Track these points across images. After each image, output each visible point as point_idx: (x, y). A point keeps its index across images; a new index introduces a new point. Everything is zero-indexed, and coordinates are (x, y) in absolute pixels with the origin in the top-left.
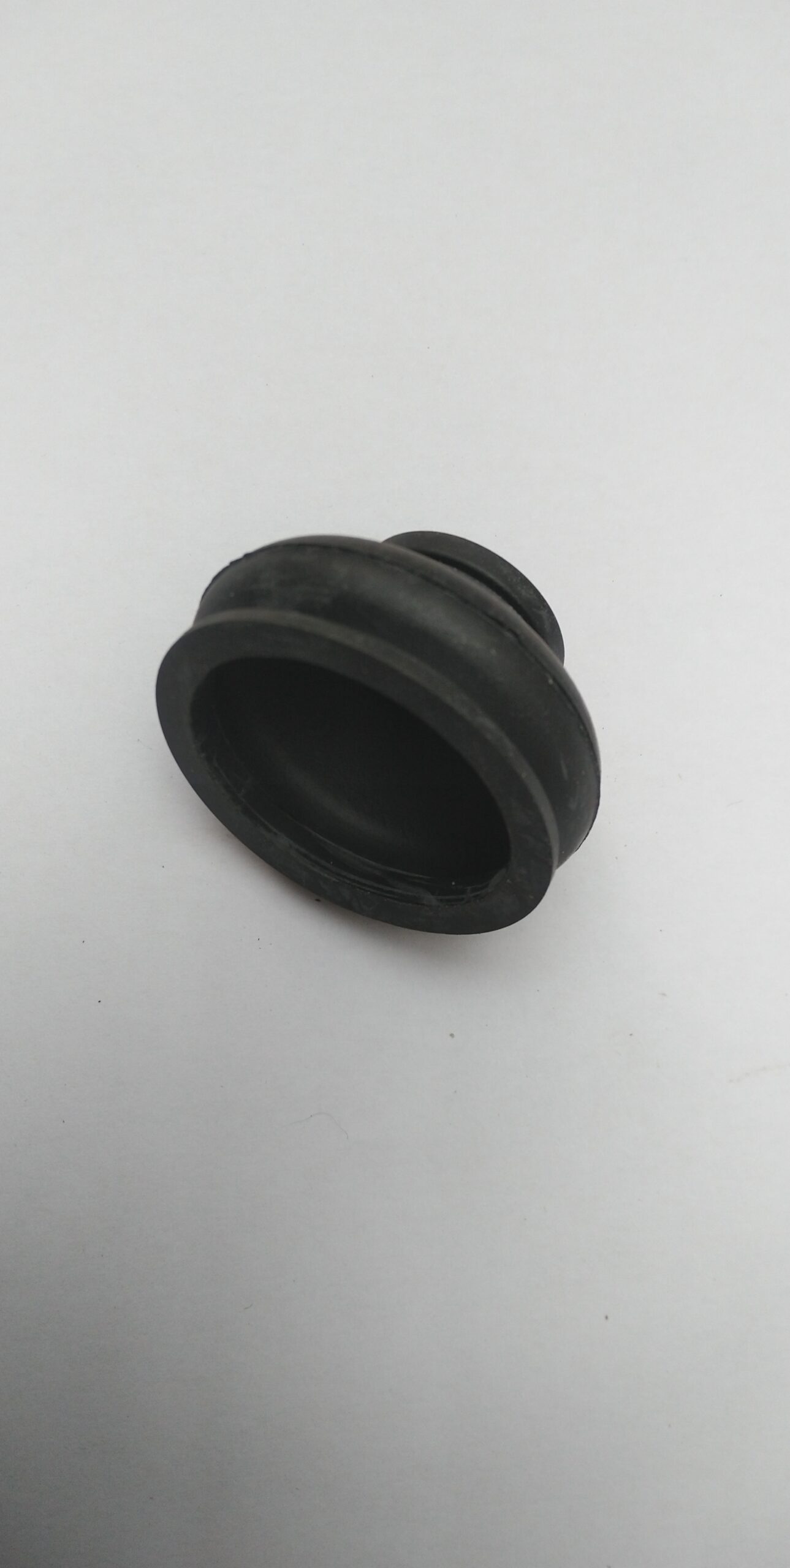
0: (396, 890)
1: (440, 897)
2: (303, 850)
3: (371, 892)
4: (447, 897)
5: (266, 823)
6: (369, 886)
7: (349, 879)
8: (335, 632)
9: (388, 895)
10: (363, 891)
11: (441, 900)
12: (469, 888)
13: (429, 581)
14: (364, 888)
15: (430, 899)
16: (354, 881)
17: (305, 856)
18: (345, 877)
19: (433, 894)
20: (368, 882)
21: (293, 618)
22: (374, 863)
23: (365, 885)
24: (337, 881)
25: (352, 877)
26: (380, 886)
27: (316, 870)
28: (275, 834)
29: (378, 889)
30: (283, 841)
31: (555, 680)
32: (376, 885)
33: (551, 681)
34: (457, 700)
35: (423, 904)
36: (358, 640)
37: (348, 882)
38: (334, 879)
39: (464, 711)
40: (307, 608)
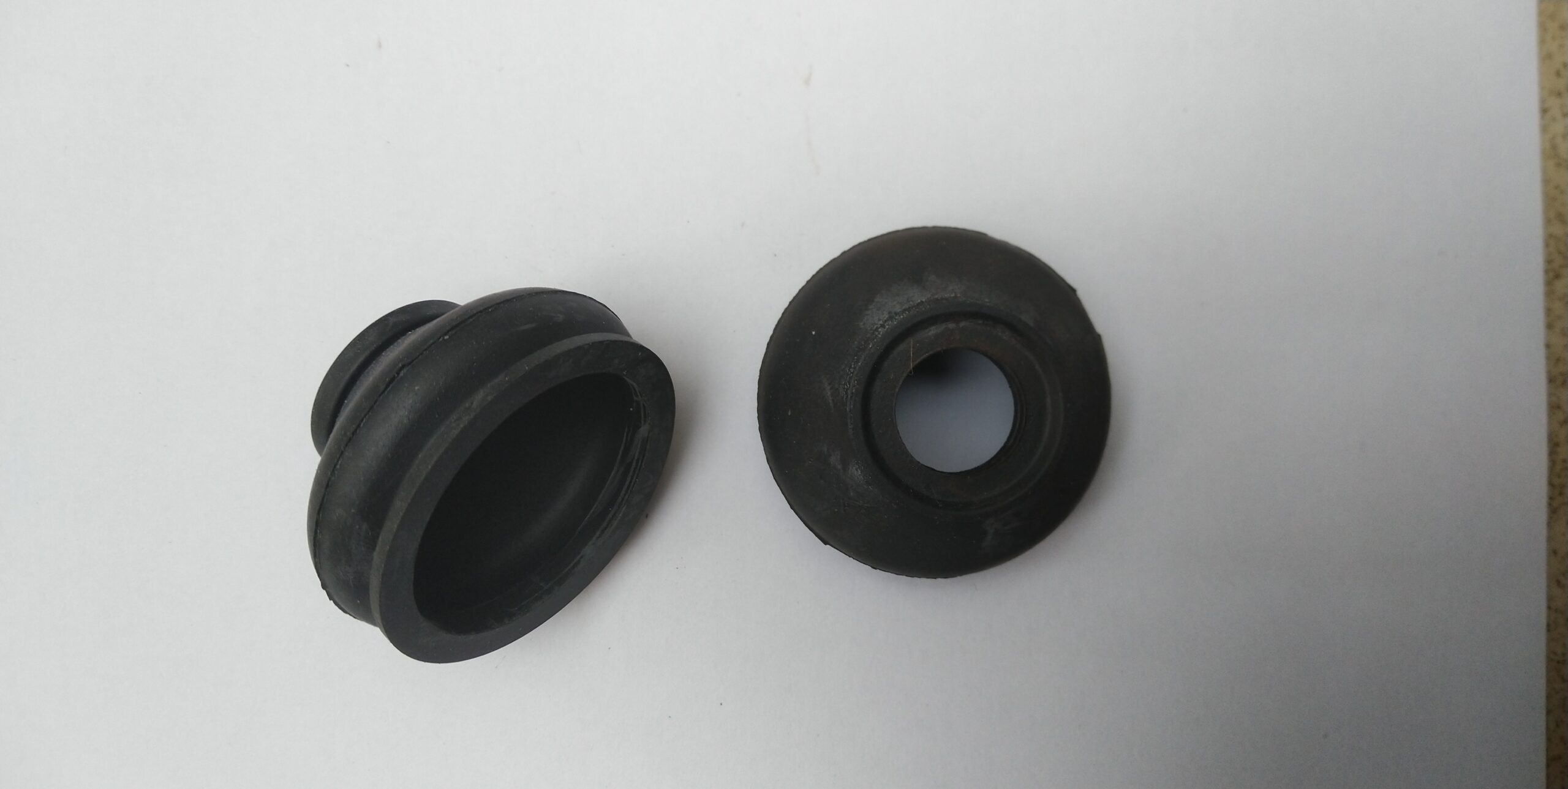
0: (636, 458)
1: (642, 422)
2: (598, 533)
3: (637, 478)
4: (642, 416)
5: (572, 565)
6: (632, 479)
7: (625, 495)
8: (391, 524)
9: (639, 464)
10: (635, 485)
11: (645, 421)
12: (635, 398)
13: (351, 438)
14: (633, 483)
15: (644, 430)
16: (627, 492)
17: (603, 531)
18: (623, 499)
19: (640, 427)
20: (629, 479)
21: (378, 557)
22: (613, 473)
23: (630, 482)
24: (626, 506)
25: (623, 492)
26: (632, 470)
27: (615, 523)
28: (582, 557)
29: (634, 471)
30: (588, 550)
31: (446, 334)
32: (631, 474)
33: (446, 337)
34: (455, 424)
35: (648, 437)
36: (400, 504)
37: (627, 497)
38: (624, 508)
39: (466, 419)
40: (372, 543)
